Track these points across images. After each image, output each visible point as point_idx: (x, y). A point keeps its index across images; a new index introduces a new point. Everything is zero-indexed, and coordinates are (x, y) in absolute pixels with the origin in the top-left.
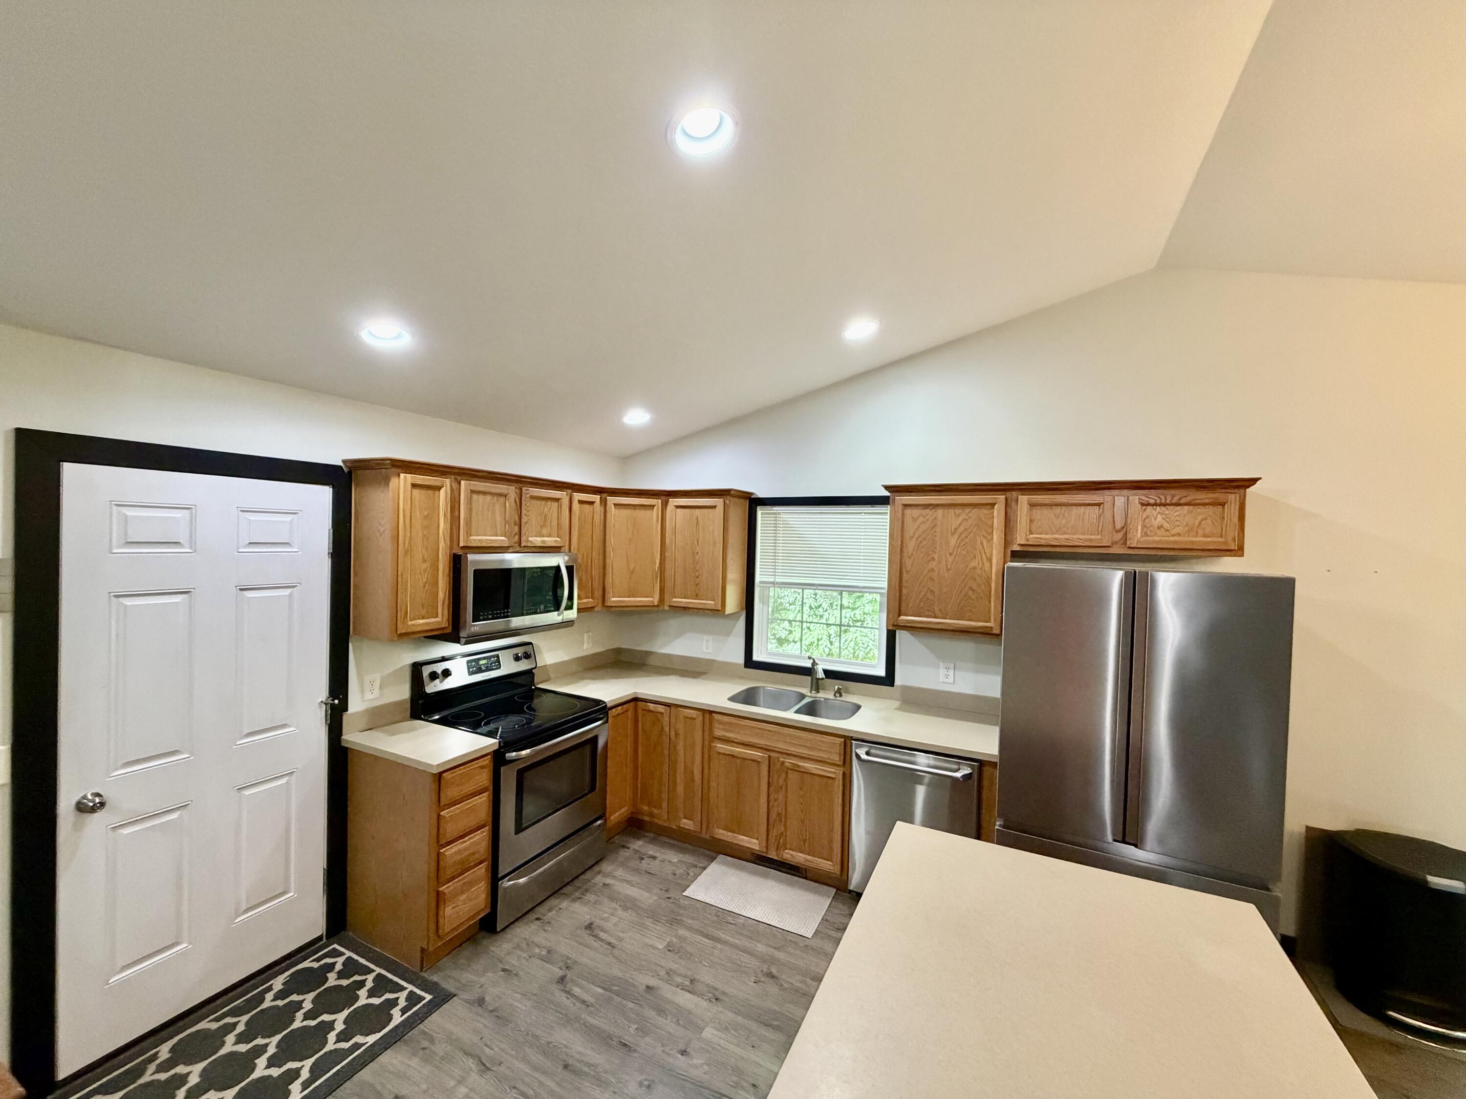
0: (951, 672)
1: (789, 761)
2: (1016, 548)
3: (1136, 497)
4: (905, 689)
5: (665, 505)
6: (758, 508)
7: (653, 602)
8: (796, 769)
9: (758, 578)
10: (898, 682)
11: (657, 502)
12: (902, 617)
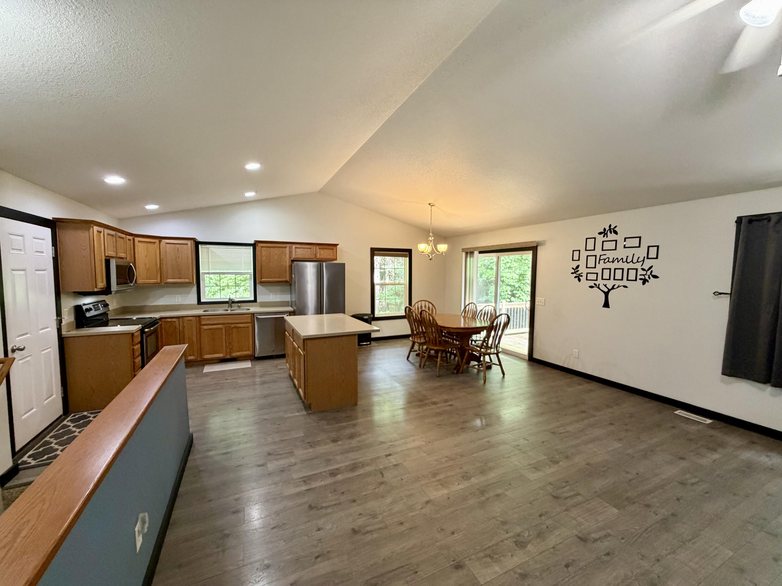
0: (274, 296)
1: (233, 326)
2: (292, 259)
3: (318, 247)
4: (260, 303)
5: (160, 242)
6: (200, 245)
7: (157, 281)
8: (235, 327)
9: (201, 271)
10: (258, 301)
11: (157, 241)
12: (263, 279)
